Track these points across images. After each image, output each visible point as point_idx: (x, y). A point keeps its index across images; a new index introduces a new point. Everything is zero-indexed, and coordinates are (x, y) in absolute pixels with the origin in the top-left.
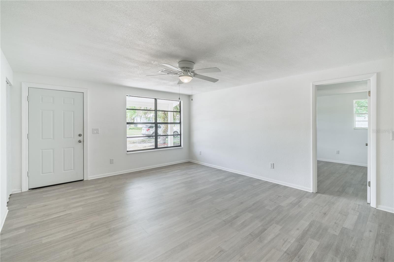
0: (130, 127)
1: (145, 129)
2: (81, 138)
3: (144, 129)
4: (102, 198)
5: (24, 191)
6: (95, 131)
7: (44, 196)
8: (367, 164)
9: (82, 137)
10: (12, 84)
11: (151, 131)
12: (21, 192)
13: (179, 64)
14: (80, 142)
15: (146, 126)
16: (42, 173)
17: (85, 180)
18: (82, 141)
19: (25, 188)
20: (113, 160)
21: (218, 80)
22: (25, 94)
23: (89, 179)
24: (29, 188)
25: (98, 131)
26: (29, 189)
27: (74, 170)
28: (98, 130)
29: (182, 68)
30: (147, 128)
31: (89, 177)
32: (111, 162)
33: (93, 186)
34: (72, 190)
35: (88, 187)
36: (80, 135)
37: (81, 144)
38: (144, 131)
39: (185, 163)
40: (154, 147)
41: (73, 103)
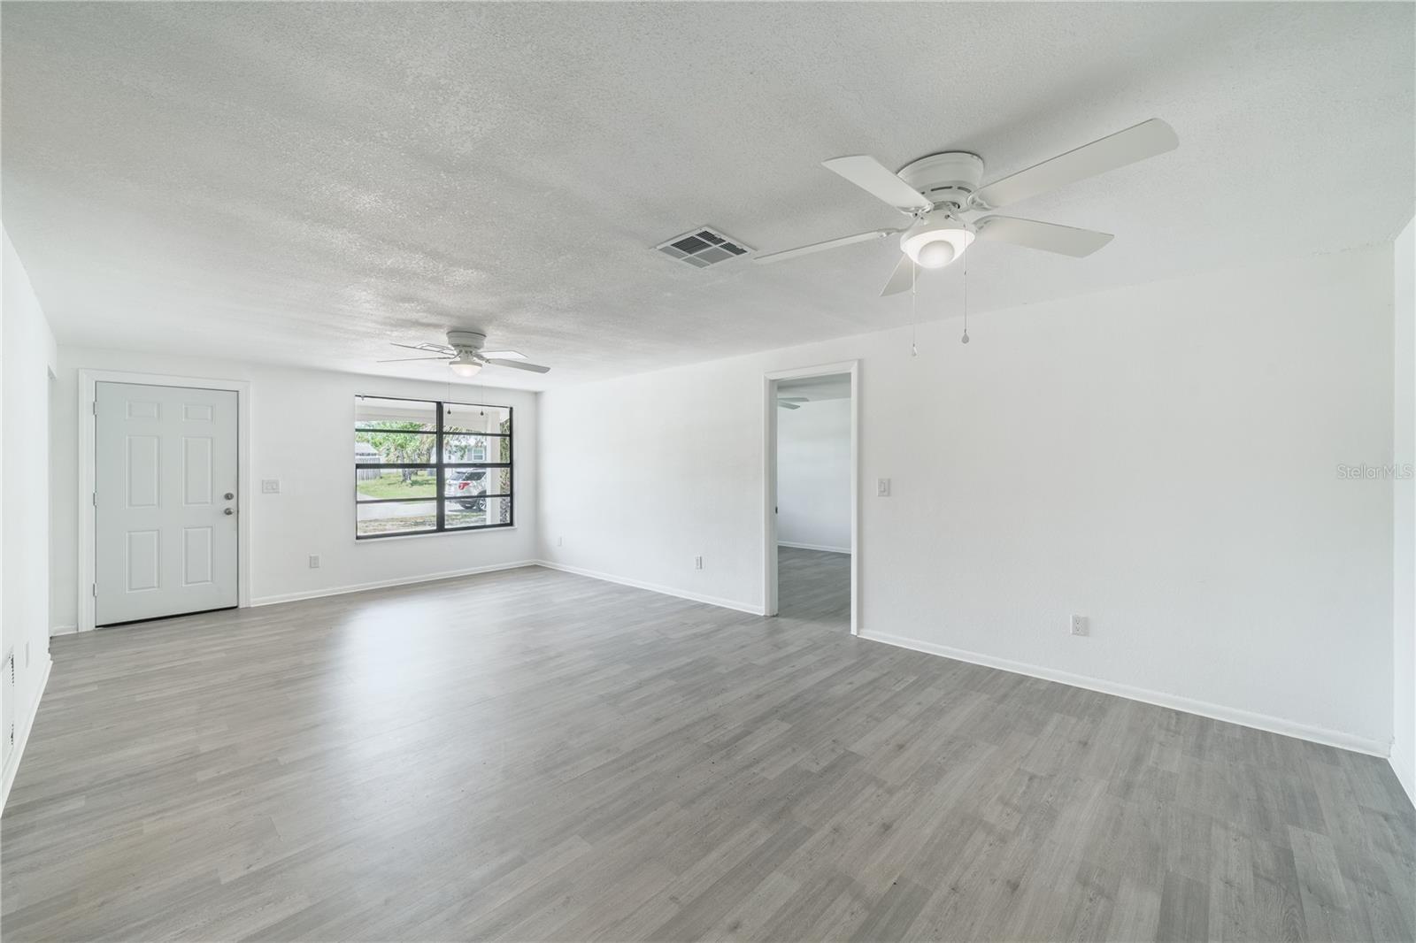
0: (414, 478)
1: (455, 482)
2: (231, 504)
3: (452, 482)
4: (277, 637)
5: (84, 630)
6: (270, 487)
7: (135, 638)
8: (850, 547)
9: (234, 501)
10: (56, 375)
11: (472, 489)
12: (76, 632)
13: (449, 338)
14: (228, 512)
15: (458, 473)
16: (131, 589)
17: (240, 607)
18: (234, 509)
19: (87, 625)
20: (316, 558)
21: (549, 369)
22: (87, 398)
23: (252, 606)
24: (98, 625)
25: (277, 485)
26: (97, 627)
27: (212, 581)
28: (276, 483)
29: (456, 346)
30: (461, 481)
31: (252, 600)
32: (313, 563)
33: (261, 618)
34: (206, 626)
35: (246, 620)
36: (228, 497)
37: (232, 518)
38: (453, 488)
39: (523, 567)
40: (435, 528)
41: (210, 418)
